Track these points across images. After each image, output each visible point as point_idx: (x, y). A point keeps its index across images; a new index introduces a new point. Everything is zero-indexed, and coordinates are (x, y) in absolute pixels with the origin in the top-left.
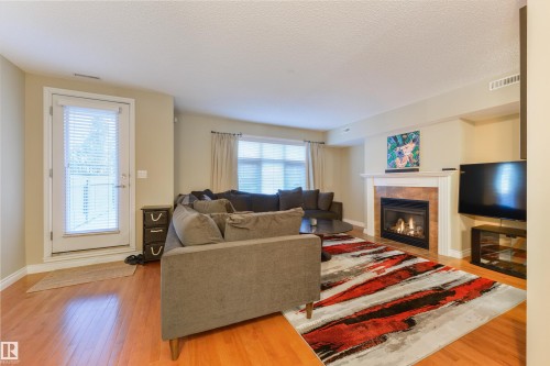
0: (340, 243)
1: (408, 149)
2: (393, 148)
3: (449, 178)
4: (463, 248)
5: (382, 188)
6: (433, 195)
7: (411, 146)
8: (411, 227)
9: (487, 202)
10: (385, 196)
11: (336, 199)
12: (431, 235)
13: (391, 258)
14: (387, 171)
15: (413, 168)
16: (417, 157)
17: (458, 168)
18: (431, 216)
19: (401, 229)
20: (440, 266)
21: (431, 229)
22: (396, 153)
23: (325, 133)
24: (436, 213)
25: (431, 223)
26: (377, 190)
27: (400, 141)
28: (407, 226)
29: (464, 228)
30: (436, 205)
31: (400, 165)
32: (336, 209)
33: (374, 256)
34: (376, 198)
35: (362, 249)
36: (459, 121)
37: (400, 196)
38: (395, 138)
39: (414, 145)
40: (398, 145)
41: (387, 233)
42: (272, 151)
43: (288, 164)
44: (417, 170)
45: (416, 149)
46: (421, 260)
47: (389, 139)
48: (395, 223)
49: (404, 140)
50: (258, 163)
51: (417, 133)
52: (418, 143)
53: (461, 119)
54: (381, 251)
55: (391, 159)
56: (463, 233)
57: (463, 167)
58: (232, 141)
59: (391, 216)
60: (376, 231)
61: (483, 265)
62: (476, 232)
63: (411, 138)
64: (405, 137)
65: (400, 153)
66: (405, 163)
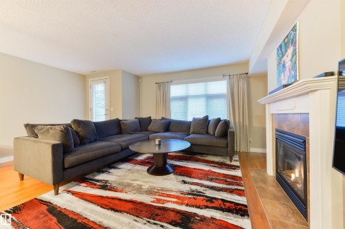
22: (281, 68)
49: (286, 45)
50: (185, 99)
51: (294, 29)
52: (295, 44)
58: (166, 86)
60: (274, 170)
63: (290, 39)
64: (286, 41)
65: (283, 66)
66: (287, 79)
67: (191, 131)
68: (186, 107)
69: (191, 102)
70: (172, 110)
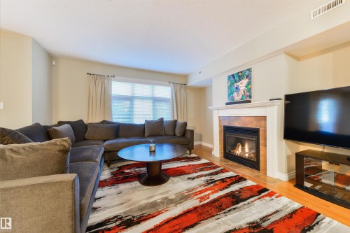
0: (186, 164)
1: (242, 84)
2: (231, 85)
3: (276, 107)
4: (289, 171)
5: (224, 118)
6: (263, 123)
7: (245, 81)
8: (247, 150)
9: (312, 129)
10: (226, 124)
11: (189, 127)
12: (261, 158)
13: (223, 180)
14: (227, 104)
15: (246, 100)
16: (250, 90)
17: (283, 98)
18: (261, 141)
19: (238, 151)
20: (265, 190)
21: (261, 153)
22: (234, 89)
23: (186, 77)
24: (265, 139)
25: (261, 148)
26: (221, 119)
27: (237, 79)
28: (243, 149)
29: (290, 153)
30: (265, 131)
31: (237, 98)
32: (188, 135)
33: (208, 178)
34: (220, 126)
35: (201, 170)
36: (283, 56)
37: (237, 124)
38: (233, 76)
39: (247, 80)
40: (236, 82)
41: (228, 155)
42: (142, 90)
43: (156, 100)
44: (250, 102)
45: (249, 84)
46: (249, 183)
47: (229, 77)
48: (234, 146)
49: (239, 77)
50: (131, 99)
51: (249, 70)
52: (250, 79)
53: (285, 53)
54: (216, 173)
55: (230, 94)
56: (288, 157)
57: (288, 97)
58: (106, 81)
59: (231, 141)
60: (221, 152)
61: (306, 190)
62: (300, 157)
63: (244, 75)
64: (240, 74)
65: (237, 88)
66: (241, 96)
67: (146, 134)
68: (131, 108)
69: (137, 103)
70: (113, 111)
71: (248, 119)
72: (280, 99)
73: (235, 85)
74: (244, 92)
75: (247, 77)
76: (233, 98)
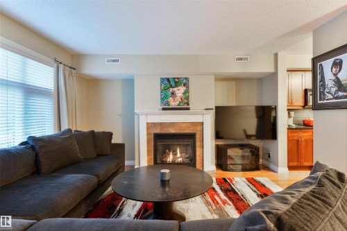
1: (180, 91)
2: (166, 89)
3: (210, 115)
5: (154, 125)
7: (182, 89)
8: (179, 155)
10: (158, 131)
15: (184, 107)
16: (188, 98)
18: (198, 144)
19: (170, 158)
21: (198, 153)
22: (169, 93)
24: (202, 141)
25: (198, 149)
26: (150, 126)
27: (173, 84)
28: (175, 154)
31: (173, 104)
37: (172, 131)
38: (168, 79)
39: (184, 88)
40: (171, 87)
44: (188, 109)
45: (187, 92)
47: (162, 80)
49: (176, 83)
51: (186, 79)
52: (188, 87)
55: (164, 99)
57: (217, 108)
64: (177, 80)
65: (173, 93)
66: (178, 103)
71: (185, 125)
72: (212, 109)
73: (171, 90)
74: (181, 99)
75: (184, 85)
76: (168, 103)
